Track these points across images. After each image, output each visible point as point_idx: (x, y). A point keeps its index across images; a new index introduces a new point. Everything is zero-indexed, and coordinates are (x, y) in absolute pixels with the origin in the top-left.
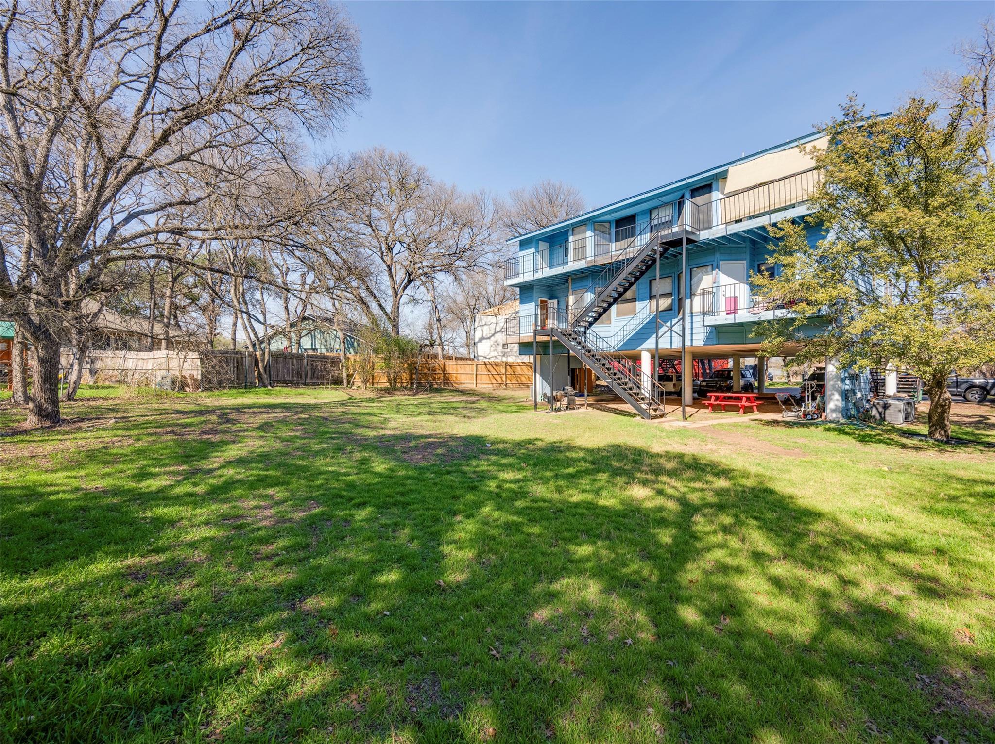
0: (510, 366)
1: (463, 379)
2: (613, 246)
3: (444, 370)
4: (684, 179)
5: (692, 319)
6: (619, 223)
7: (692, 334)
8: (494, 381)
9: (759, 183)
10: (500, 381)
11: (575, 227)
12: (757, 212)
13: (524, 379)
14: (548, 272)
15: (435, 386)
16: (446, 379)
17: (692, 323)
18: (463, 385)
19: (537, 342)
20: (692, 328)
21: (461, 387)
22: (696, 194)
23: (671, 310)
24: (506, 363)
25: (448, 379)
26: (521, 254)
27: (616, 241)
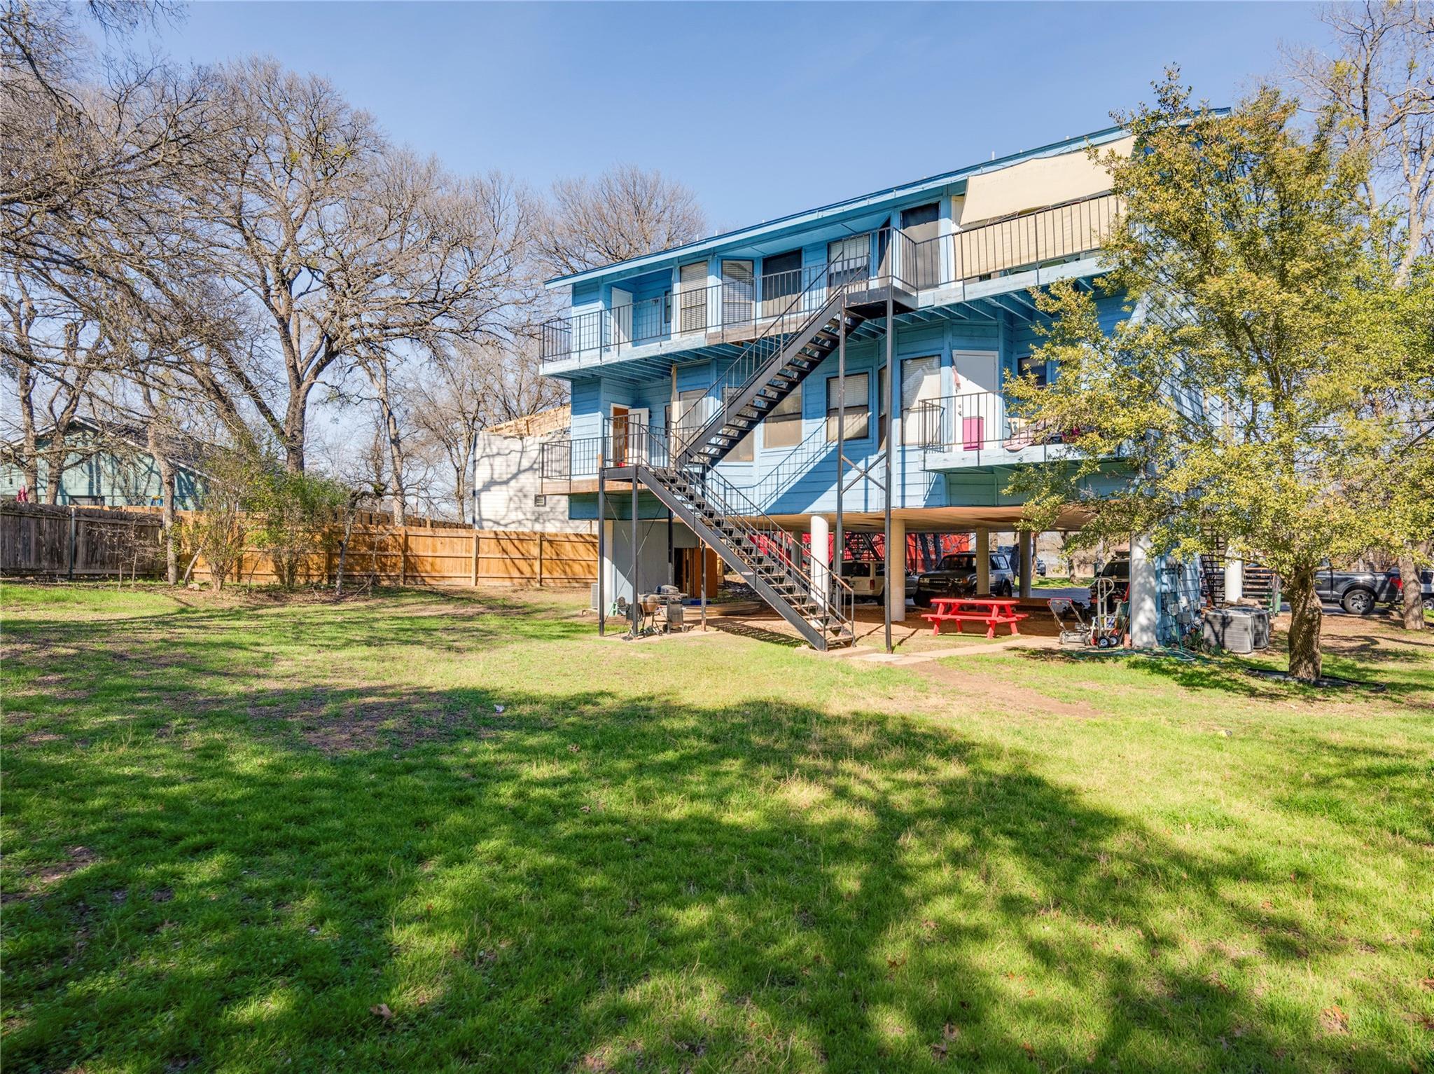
0: (550, 542)
1: (447, 567)
2: (759, 308)
3: (406, 547)
4: (890, 191)
5: (903, 457)
6: (770, 262)
7: (903, 485)
8: (516, 574)
9: (1019, 210)
10: (526, 569)
11: (684, 264)
12: (1016, 264)
13: (577, 568)
14: (629, 352)
15: (386, 583)
16: (411, 567)
17: (903, 463)
18: (448, 582)
19: (606, 494)
20: (903, 474)
21: (442, 585)
22: (911, 220)
23: (866, 437)
24: (542, 535)
25: (414, 568)
26: (575, 311)
27: (764, 299)
